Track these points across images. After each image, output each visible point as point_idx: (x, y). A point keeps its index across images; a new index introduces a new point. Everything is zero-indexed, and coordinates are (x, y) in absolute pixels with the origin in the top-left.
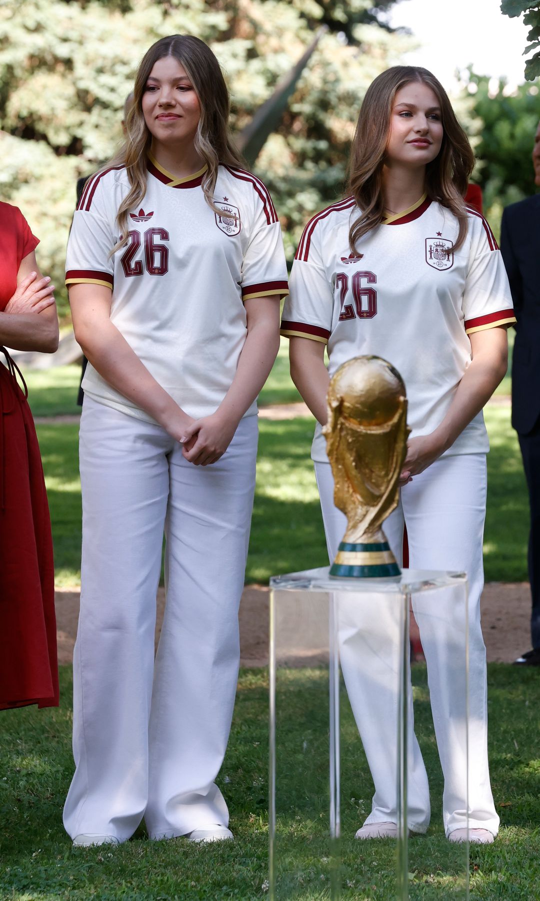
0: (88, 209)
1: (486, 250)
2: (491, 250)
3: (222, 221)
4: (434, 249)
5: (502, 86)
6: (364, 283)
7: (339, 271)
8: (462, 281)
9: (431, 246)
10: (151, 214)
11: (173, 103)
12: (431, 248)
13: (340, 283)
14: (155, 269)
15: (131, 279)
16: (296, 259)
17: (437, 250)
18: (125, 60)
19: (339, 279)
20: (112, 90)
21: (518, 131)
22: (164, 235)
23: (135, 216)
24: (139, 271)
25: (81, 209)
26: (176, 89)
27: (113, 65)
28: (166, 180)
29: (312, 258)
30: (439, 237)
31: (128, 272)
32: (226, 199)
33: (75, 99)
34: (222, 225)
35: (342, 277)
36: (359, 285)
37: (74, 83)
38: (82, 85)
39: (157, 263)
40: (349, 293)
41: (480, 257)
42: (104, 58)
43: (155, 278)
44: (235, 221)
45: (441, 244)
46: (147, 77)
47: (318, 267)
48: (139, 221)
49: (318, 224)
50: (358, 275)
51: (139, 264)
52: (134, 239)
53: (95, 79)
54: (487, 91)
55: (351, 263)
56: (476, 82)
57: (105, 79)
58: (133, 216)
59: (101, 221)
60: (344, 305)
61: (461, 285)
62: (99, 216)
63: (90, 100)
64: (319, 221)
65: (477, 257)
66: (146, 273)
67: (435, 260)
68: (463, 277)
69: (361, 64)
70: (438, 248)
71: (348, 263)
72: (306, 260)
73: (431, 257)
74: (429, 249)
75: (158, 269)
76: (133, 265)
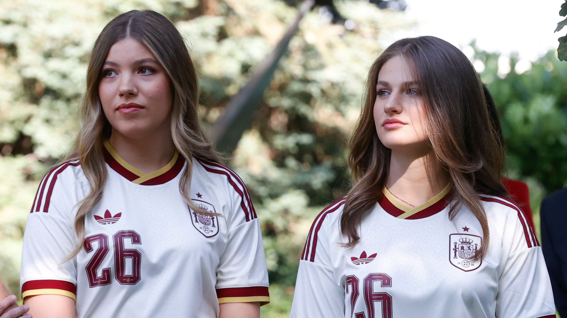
0: (46, 210)
1: (522, 247)
2: (529, 247)
3: (198, 221)
4: (459, 246)
5: (513, 63)
6: (377, 287)
7: (349, 273)
8: (494, 284)
9: (456, 243)
10: (119, 215)
11: (135, 90)
12: (455, 246)
13: (350, 287)
14: (126, 277)
15: (97, 289)
16: (302, 259)
17: (462, 248)
18: (77, 40)
19: (349, 282)
20: (64, 76)
21: (533, 114)
22: (136, 239)
23: (100, 218)
24: (106, 280)
25: (38, 210)
26: (138, 73)
27: (64, 46)
28: (131, 177)
29: (320, 259)
30: (466, 232)
31: (93, 281)
32: (199, 196)
33: (21, 89)
34: (199, 225)
35: (352, 280)
36: (371, 289)
37: (19, 71)
38: (29, 73)
39: (128, 271)
40: (361, 298)
41: (515, 254)
42: (53, 39)
43: (126, 288)
44: (211, 220)
45: (468, 240)
46: (104, 62)
47: (325, 268)
48: (105, 224)
49: (326, 219)
50: (370, 278)
51: (107, 272)
52: (101, 243)
53: (43, 65)
54: (496, 69)
55: (362, 263)
56: (482, 60)
57: (55, 64)
58: (97, 218)
59: (63, 223)
60: (354, 312)
61: (492, 288)
62: (60, 217)
63: (38, 88)
64: (328, 215)
65: (511, 255)
66: (115, 283)
67: (459, 260)
68: (494, 279)
69: (348, 45)
70: (465, 246)
71: (359, 264)
72: (312, 260)
73: (455, 255)
74: (454, 247)
75: (131, 278)
76: (99, 273)
